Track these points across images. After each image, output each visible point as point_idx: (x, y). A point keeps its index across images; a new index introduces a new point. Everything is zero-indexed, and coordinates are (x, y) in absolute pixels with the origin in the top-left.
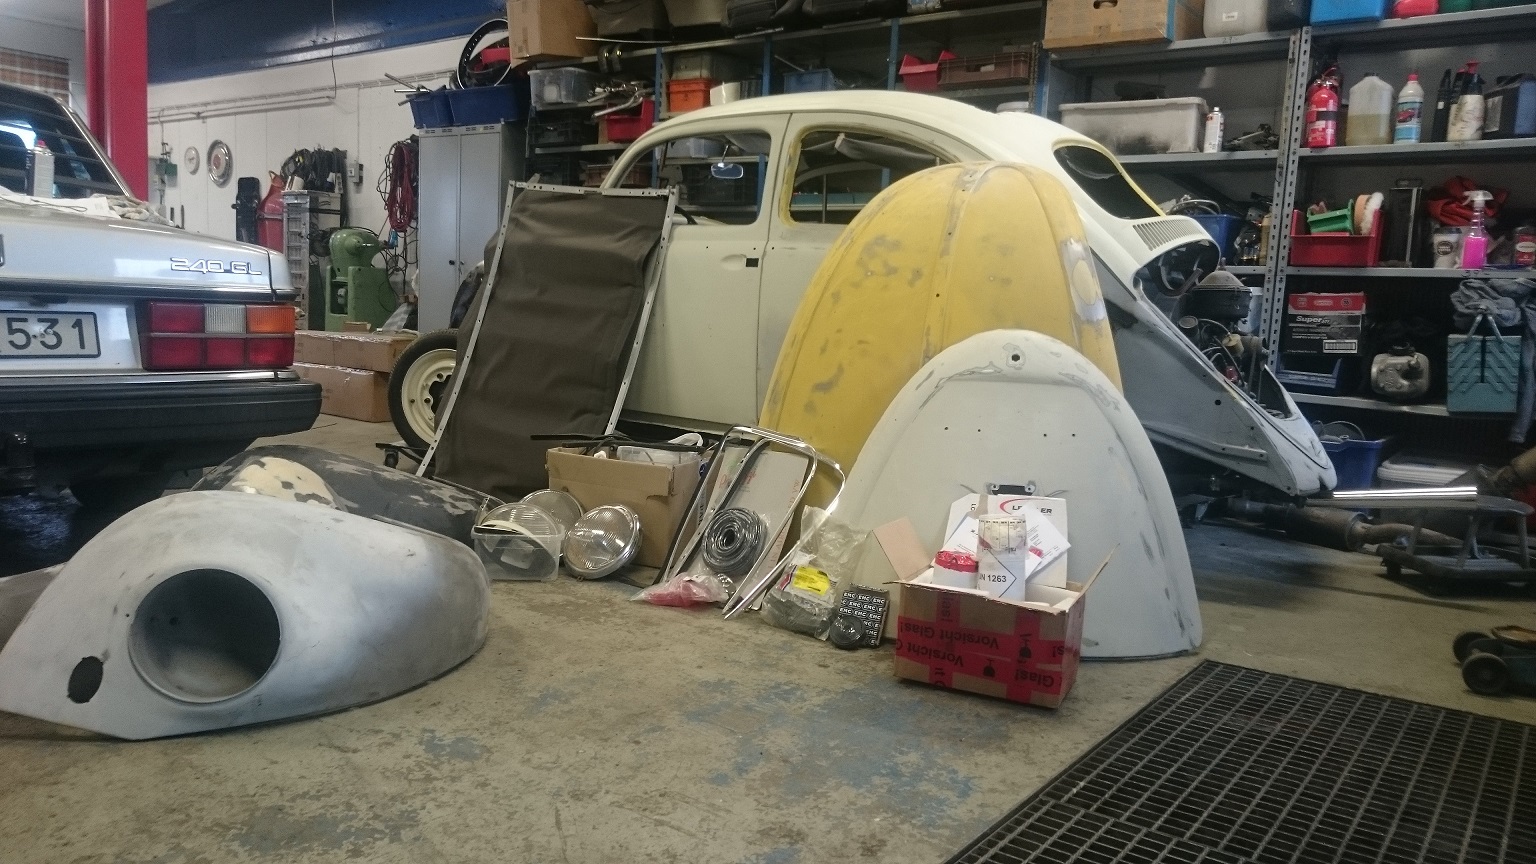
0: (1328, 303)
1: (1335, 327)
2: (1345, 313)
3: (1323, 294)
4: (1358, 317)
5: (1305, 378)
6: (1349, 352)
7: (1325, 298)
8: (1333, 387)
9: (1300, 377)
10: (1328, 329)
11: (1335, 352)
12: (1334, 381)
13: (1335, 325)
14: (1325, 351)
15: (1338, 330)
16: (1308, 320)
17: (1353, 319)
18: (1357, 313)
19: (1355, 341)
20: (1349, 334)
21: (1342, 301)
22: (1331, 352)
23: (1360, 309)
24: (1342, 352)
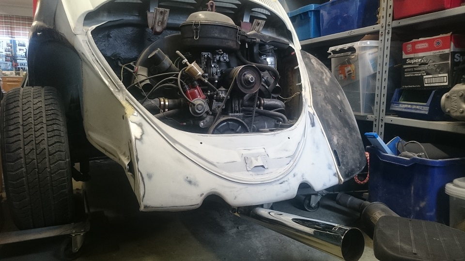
0: (425, 45)
1: (431, 66)
2: (438, 52)
3: (421, 39)
4: (448, 54)
5: (409, 106)
6: (442, 84)
7: (422, 43)
8: (427, 113)
9: (406, 106)
10: (426, 67)
11: (432, 85)
12: (427, 108)
13: (431, 64)
14: (425, 85)
15: (433, 67)
16: (413, 61)
17: (444, 57)
18: (447, 51)
19: (447, 75)
20: (441, 69)
21: (435, 43)
22: (429, 85)
23: (449, 47)
24: (437, 84)
